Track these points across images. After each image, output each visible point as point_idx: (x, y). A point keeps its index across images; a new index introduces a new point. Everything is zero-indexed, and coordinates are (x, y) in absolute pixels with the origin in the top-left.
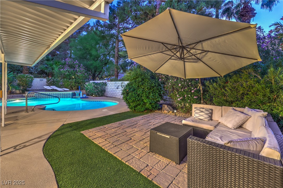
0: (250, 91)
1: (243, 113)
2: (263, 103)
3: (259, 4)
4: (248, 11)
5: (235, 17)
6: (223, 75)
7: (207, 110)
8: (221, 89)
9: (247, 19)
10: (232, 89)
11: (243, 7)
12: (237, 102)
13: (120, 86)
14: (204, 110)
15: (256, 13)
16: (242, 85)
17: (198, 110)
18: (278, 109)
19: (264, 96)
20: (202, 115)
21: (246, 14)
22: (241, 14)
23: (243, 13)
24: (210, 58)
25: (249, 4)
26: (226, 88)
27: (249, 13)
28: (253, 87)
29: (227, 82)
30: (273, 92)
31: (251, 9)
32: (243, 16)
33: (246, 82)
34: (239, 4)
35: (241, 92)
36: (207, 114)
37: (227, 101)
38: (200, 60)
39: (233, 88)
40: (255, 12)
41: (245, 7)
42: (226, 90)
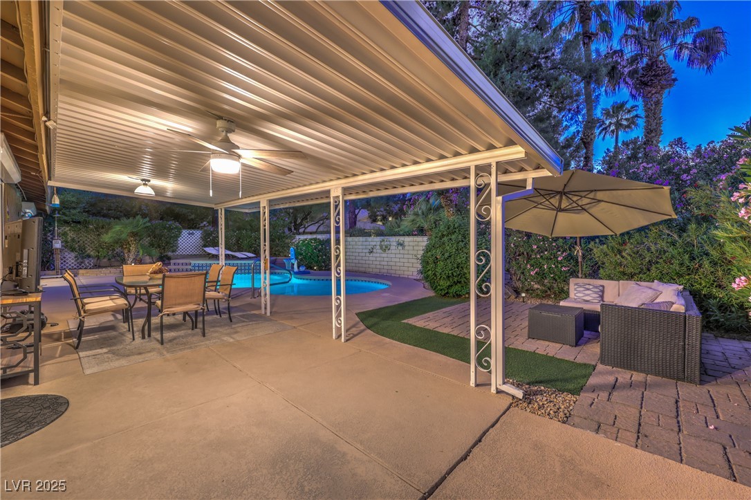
0: (661, 258)
1: (651, 288)
2: (680, 276)
3: (682, 60)
4: (658, 75)
5: (627, 83)
6: (618, 233)
7: (596, 287)
8: (616, 255)
9: (656, 93)
10: (633, 255)
11: (647, 64)
12: (641, 275)
13: (378, 247)
14: (591, 287)
15: (675, 80)
16: (649, 249)
17: (581, 286)
18: (701, 284)
19: (681, 264)
20: (588, 295)
21: (652, 80)
22: (641, 81)
23: (646, 79)
24: (603, 209)
25: (661, 58)
26: (624, 254)
27: (660, 79)
28: (665, 252)
29: (624, 243)
30: (694, 259)
31: (664, 70)
32: (646, 84)
33: (656, 244)
34: (636, 55)
35: (647, 260)
36: (596, 293)
37: (625, 274)
38: (585, 210)
39: (634, 253)
40: (673, 76)
41: (652, 64)
42: (623, 257)
